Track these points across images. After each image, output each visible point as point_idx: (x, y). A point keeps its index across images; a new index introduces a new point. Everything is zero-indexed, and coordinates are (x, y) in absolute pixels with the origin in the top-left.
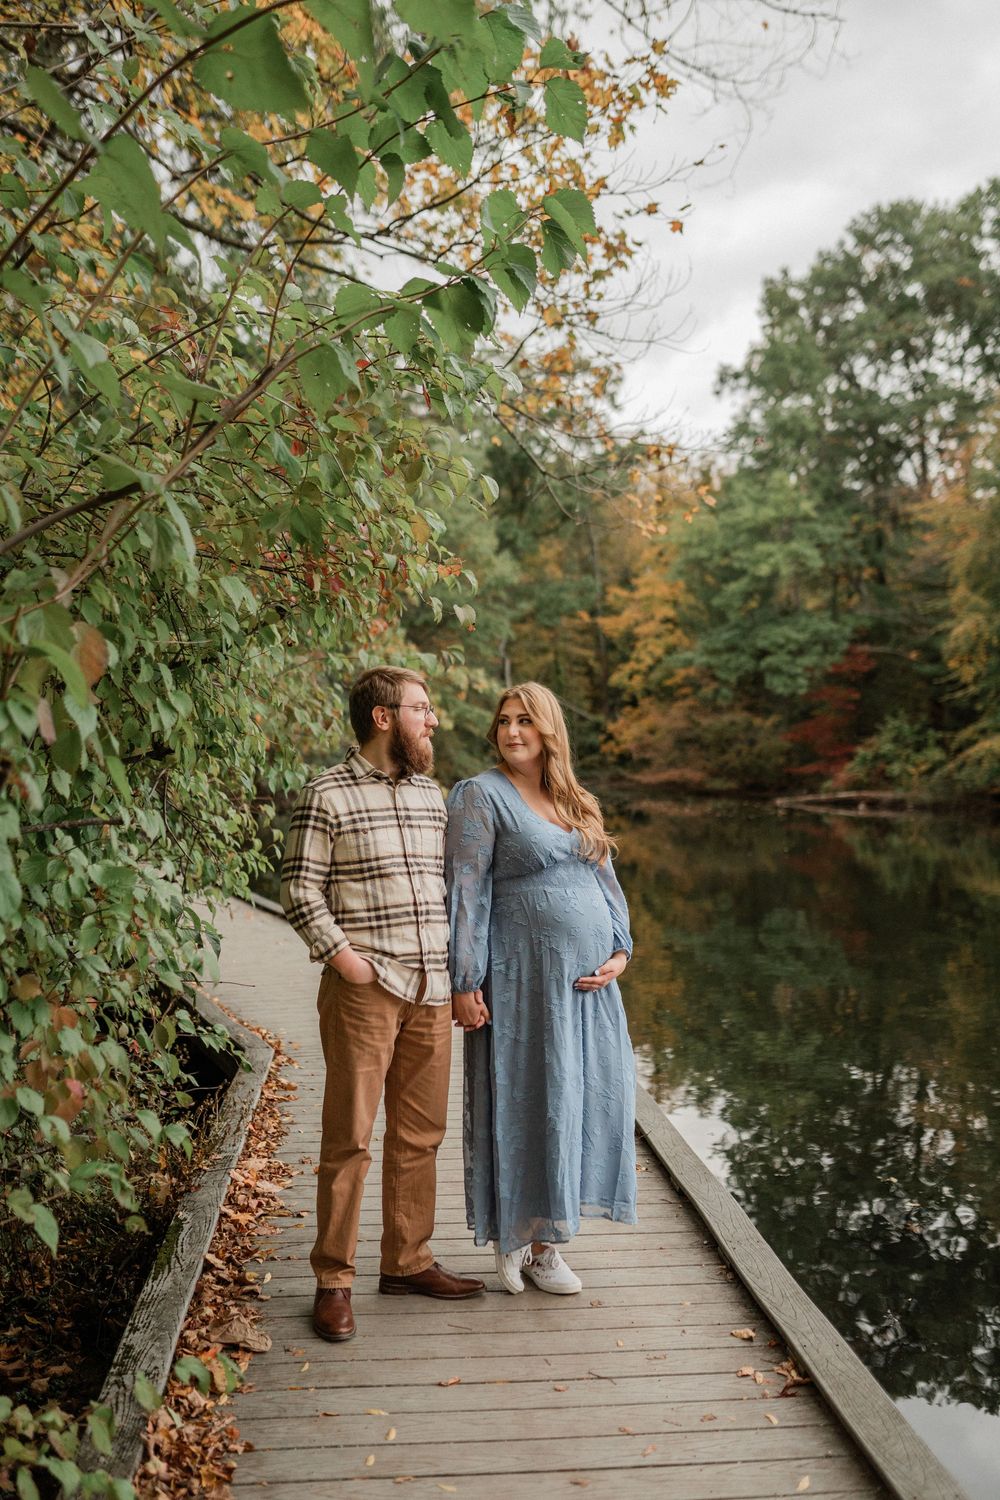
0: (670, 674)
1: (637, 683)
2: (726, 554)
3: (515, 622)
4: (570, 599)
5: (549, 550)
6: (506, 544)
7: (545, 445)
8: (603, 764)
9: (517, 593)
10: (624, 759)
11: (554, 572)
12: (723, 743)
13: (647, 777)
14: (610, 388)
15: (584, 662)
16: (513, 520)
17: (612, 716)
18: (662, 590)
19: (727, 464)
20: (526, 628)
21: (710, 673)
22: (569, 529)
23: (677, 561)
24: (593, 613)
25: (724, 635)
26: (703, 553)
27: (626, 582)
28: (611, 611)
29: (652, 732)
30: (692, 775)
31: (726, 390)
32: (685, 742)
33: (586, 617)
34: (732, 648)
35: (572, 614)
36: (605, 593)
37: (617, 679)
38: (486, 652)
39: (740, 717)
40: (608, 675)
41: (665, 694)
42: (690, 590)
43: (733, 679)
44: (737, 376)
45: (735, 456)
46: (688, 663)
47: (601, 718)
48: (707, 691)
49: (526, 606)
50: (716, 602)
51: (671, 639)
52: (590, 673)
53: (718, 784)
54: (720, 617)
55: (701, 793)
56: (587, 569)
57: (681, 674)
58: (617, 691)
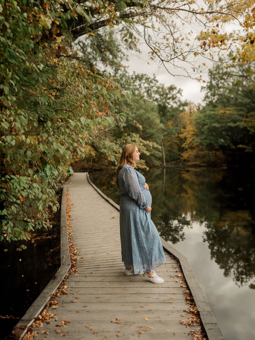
0: (193, 144)
1: (187, 146)
2: (204, 121)
3: (164, 136)
4: (174, 131)
5: (170, 123)
6: (161, 122)
7: (168, 103)
8: (181, 161)
9: (164, 131)
10: (185, 160)
11: (171, 127)
12: (204, 157)
13: (189, 164)
14: (180, 92)
15: (177, 143)
16: (163, 118)
17: (182, 152)
18: (191, 129)
19: (204, 104)
20: (166, 137)
21: (201, 144)
22: (173, 119)
23: (194, 123)
24: (178, 134)
25: (203, 136)
26: (199, 121)
27: (184, 128)
28: (181, 133)
29: (190, 155)
30: (198, 163)
31: (203, 91)
32: (196, 157)
33: (177, 134)
34: (205, 139)
35: (174, 135)
36: (180, 130)
37: (183, 146)
38: (158, 141)
39: (207, 152)
40: (181, 145)
41: (192, 148)
42: (197, 128)
43: (206, 144)
44: (205, 88)
45: (205, 102)
46: (197, 142)
47: (180, 153)
48: (201, 147)
49: (166, 133)
50: (202, 130)
51: (193, 138)
52: (178, 145)
53: (203, 164)
54: (203, 133)
55: (200, 166)
56: (177, 126)
57: (195, 144)
58: (183, 148)
